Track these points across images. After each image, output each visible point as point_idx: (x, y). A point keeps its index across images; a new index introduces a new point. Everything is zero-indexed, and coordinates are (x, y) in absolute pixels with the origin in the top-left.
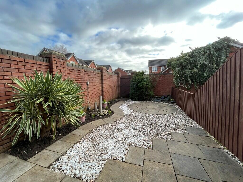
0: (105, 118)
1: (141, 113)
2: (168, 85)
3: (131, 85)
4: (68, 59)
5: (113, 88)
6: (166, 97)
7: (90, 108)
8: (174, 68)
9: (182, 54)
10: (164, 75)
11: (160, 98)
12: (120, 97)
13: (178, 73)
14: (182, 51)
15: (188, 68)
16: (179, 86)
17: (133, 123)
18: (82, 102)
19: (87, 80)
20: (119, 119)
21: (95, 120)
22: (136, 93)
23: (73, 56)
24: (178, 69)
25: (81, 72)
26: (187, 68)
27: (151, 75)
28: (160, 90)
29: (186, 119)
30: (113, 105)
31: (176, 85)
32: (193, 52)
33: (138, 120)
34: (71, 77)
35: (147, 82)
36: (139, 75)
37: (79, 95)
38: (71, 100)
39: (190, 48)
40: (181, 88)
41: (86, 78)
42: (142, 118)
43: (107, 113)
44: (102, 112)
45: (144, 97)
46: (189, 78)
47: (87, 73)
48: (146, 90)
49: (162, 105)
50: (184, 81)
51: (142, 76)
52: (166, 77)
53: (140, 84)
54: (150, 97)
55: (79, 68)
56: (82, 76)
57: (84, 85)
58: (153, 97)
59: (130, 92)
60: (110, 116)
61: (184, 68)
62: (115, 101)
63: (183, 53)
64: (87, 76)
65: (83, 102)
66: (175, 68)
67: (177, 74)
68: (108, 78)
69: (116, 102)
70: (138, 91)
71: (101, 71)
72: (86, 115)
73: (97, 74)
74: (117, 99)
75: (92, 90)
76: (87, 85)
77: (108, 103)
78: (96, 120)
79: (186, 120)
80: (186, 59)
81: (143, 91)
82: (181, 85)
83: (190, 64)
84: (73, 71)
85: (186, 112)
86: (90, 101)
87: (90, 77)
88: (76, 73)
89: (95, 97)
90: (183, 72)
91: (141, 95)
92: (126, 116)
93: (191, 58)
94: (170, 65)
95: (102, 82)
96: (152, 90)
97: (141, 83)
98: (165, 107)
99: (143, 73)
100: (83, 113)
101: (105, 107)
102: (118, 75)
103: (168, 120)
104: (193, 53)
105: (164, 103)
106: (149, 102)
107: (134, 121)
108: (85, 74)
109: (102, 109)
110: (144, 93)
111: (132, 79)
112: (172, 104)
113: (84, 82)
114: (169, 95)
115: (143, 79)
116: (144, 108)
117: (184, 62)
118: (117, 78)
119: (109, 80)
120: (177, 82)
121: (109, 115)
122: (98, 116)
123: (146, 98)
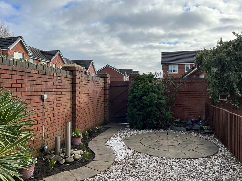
0: (76, 167)
1: (149, 157)
2: (199, 98)
3: (129, 99)
4: (11, 48)
5: (96, 104)
6: (196, 122)
7: (46, 147)
8: (209, 68)
9: (221, 43)
10: (190, 81)
11: (185, 123)
12: (109, 122)
13: (216, 78)
14: (221, 38)
15: (233, 68)
16: (219, 101)
17: (132, 178)
18: (27, 138)
19: (43, 90)
20: (104, 169)
21: (55, 174)
22: (139, 115)
23: (21, 41)
24: (216, 70)
25: (30, 75)
26: (231, 69)
27: (165, 80)
28: (185, 109)
29: (236, 167)
30: (95, 139)
31: (213, 100)
32: (240, 41)
33: (143, 171)
34: (9, 85)
35: (158, 94)
36: (144, 80)
37: (22, 124)
38: (2, 134)
39: (234, 33)
40: (222, 105)
41: (40, 86)
42: (150, 167)
43: (81, 156)
44: (71, 155)
45: (155, 122)
46: (236, 87)
47: (43, 76)
48: (157, 108)
49: (187, 137)
50: (227, 91)
51: (150, 82)
52: (193, 85)
53: (145, 97)
54: (166, 123)
55: (27, 66)
56: (33, 82)
57: (37, 101)
58: (170, 122)
59: (127, 112)
60: (88, 162)
61: (226, 68)
62: (98, 129)
63: (223, 41)
64: (43, 83)
65: (29, 137)
66: (211, 69)
67: (215, 80)
68: (85, 86)
69: (99, 132)
70: (142, 111)
71: (72, 73)
72: (36, 162)
73: (63, 78)
74: (101, 127)
75: (52, 109)
76: (43, 100)
77: (84, 135)
78: (57, 173)
79: (236, 169)
80: (229, 53)
81: (151, 111)
82: (221, 100)
83: (236, 61)
84: (14, 73)
85: (234, 153)
86: (48, 133)
87: (49, 84)
88: (19, 77)
89: (57, 123)
90: (225, 75)
91: (149, 118)
92: (118, 164)
93: (237, 50)
94: (199, 62)
95: (73, 94)
96: (170, 109)
97: (147, 95)
98: (194, 143)
99: (151, 77)
100: (30, 160)
101: (78, 144)
102: (105, 80)
103: (202, 170)
104: (240, 43)
105: (192, 134)
106: (163, 131)
107: (134, 173)
108: (40, 79)
109: (72, 149)
110: (153, 115)
111: (132, 88)
112: (207, 136)
113: (36, 94)
114: (200, 119)
115: (152, 87)
116: (155, 145)
117: (226, 58)
118: (103, 85)
119: (87, 90)
120: (214, 94)
121: (84, 161)
122: (62, 165)
123: (158, 124)
